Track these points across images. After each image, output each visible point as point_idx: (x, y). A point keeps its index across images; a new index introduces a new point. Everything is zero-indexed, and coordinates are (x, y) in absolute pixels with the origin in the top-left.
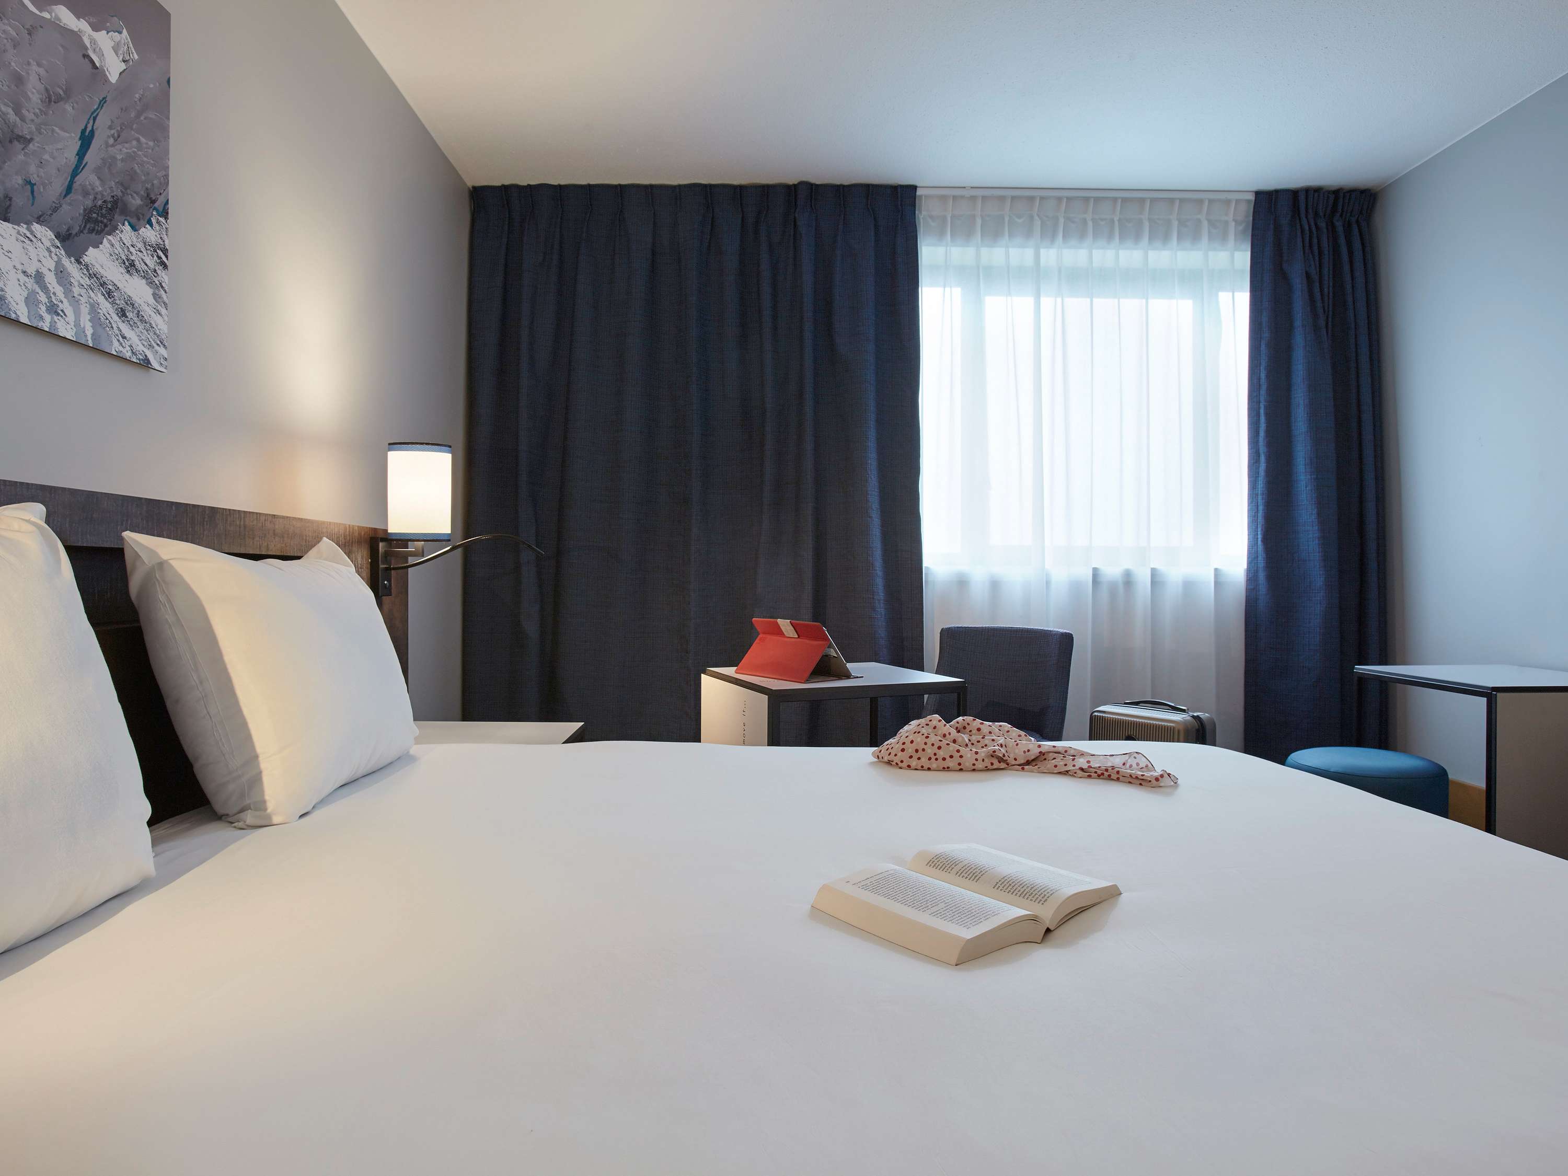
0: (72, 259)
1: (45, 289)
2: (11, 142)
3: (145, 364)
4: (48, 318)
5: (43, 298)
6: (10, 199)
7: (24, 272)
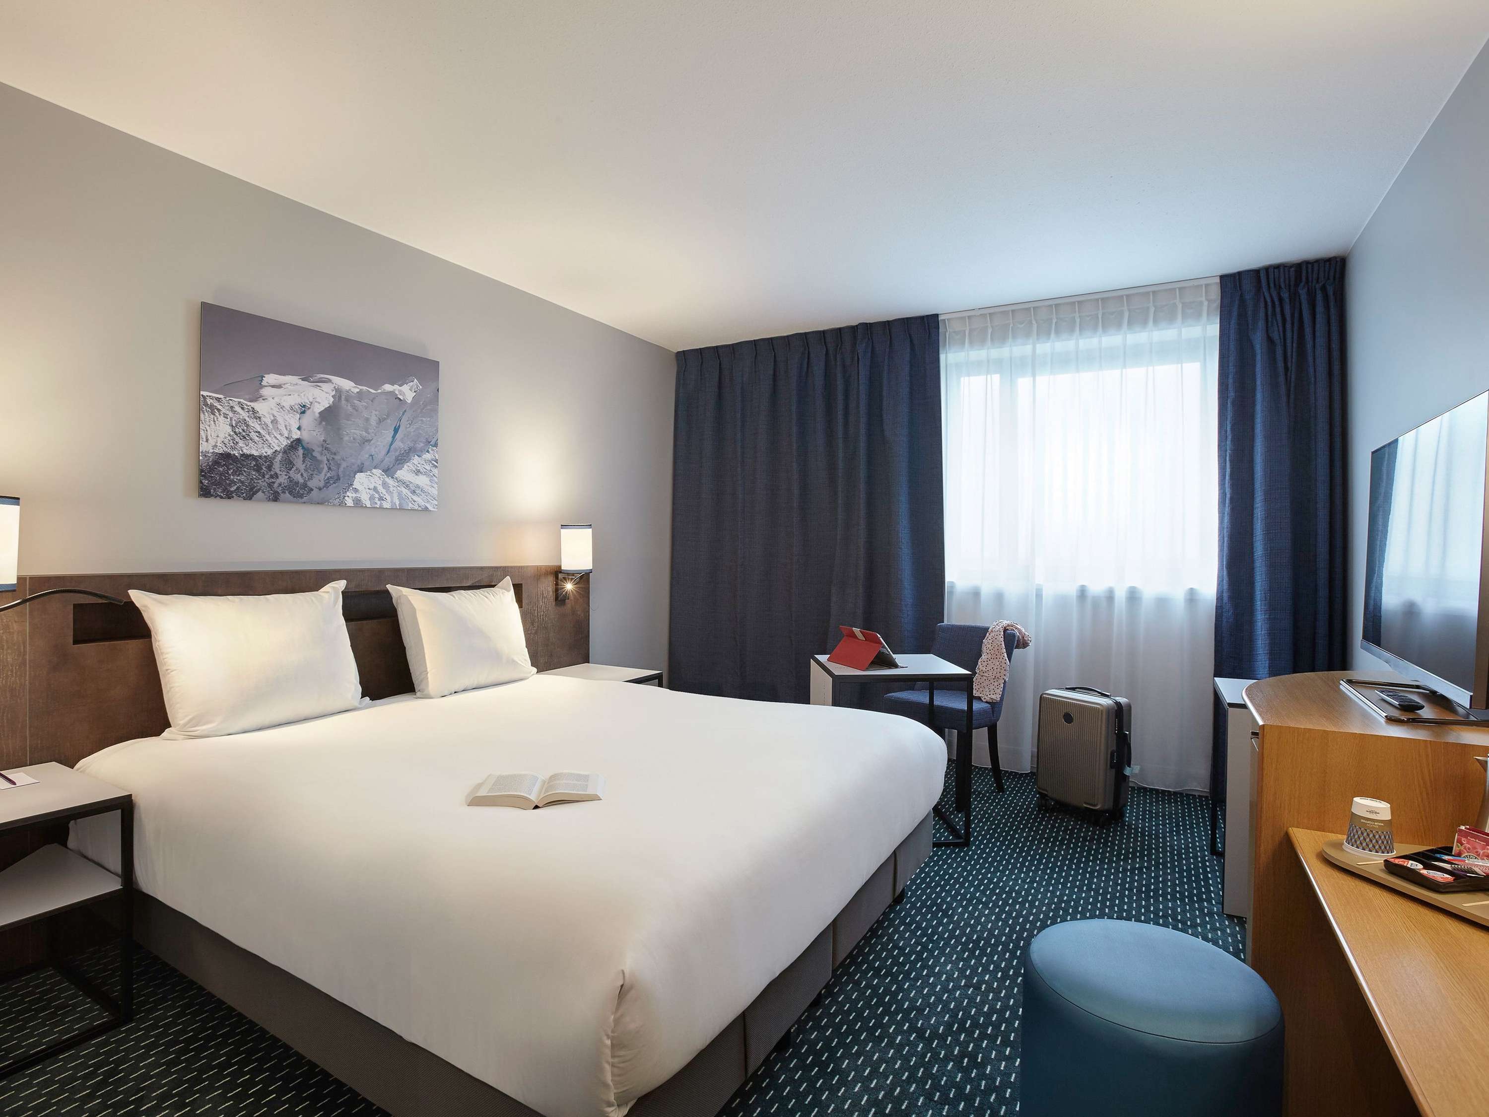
0: (390, 478)
1: (377, 492)
2: (364, 443)
3: (426, 509)
4: (379, 503)
5: (377, 496)
6: (363, 464)
7: (369, 489)
